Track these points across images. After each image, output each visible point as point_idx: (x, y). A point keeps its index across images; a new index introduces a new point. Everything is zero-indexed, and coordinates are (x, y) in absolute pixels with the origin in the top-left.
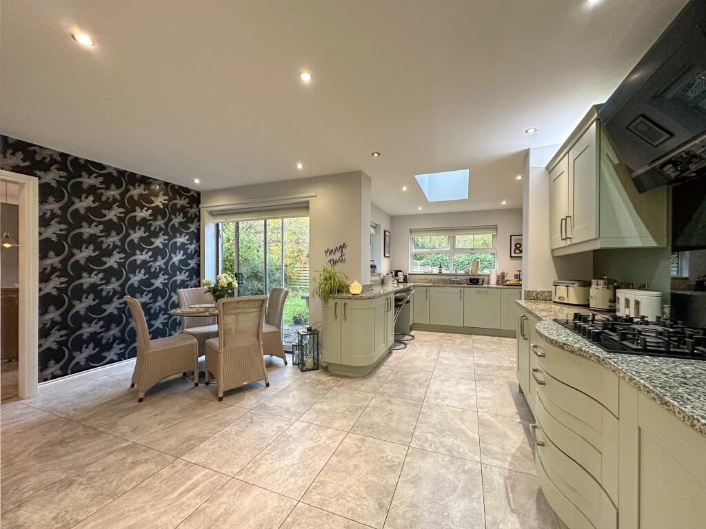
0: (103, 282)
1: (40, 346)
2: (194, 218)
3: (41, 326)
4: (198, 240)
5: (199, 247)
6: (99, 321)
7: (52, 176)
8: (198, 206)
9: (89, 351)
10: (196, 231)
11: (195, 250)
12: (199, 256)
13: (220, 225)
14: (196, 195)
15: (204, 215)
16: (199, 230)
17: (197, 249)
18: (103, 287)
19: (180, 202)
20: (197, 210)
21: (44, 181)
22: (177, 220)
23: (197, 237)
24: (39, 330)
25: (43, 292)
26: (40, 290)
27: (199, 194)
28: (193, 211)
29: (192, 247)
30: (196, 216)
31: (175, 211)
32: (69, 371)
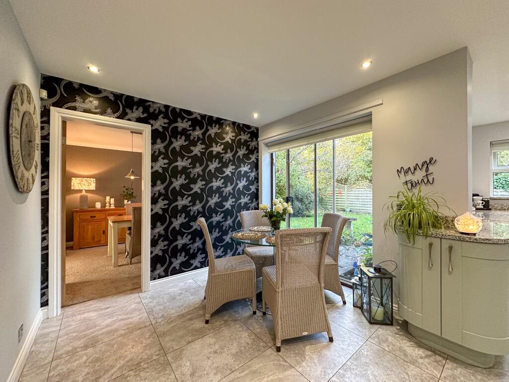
0: (191, 204)
1: (152, 252)
2: (254, 150)
3: (153, 237)
4: (257, 169)
5: (258, 174)
6: (188, 235)
7: (160, 123)
8: (257, 140)
9: (181, 258)
10: (255, 161)
11: (255, 178)
12: (258, 182)
13: (274, 154)
14: (255, 131)
15: (262, 147)
16: (257, 160)
17: (257, 176)
18: (191, 208)
19: (244, 137)
20: (257, 142)
21: (154, 128)
22: (242, 152)
23: (256, 166)
24: (151, 240)
25: (154, 212)
26: (152, 210)
27: (257, 129)
28: (253, 144)
29: (253, 175)
30: (255, 148)
31: (240, 144)
32: (169, 274)
